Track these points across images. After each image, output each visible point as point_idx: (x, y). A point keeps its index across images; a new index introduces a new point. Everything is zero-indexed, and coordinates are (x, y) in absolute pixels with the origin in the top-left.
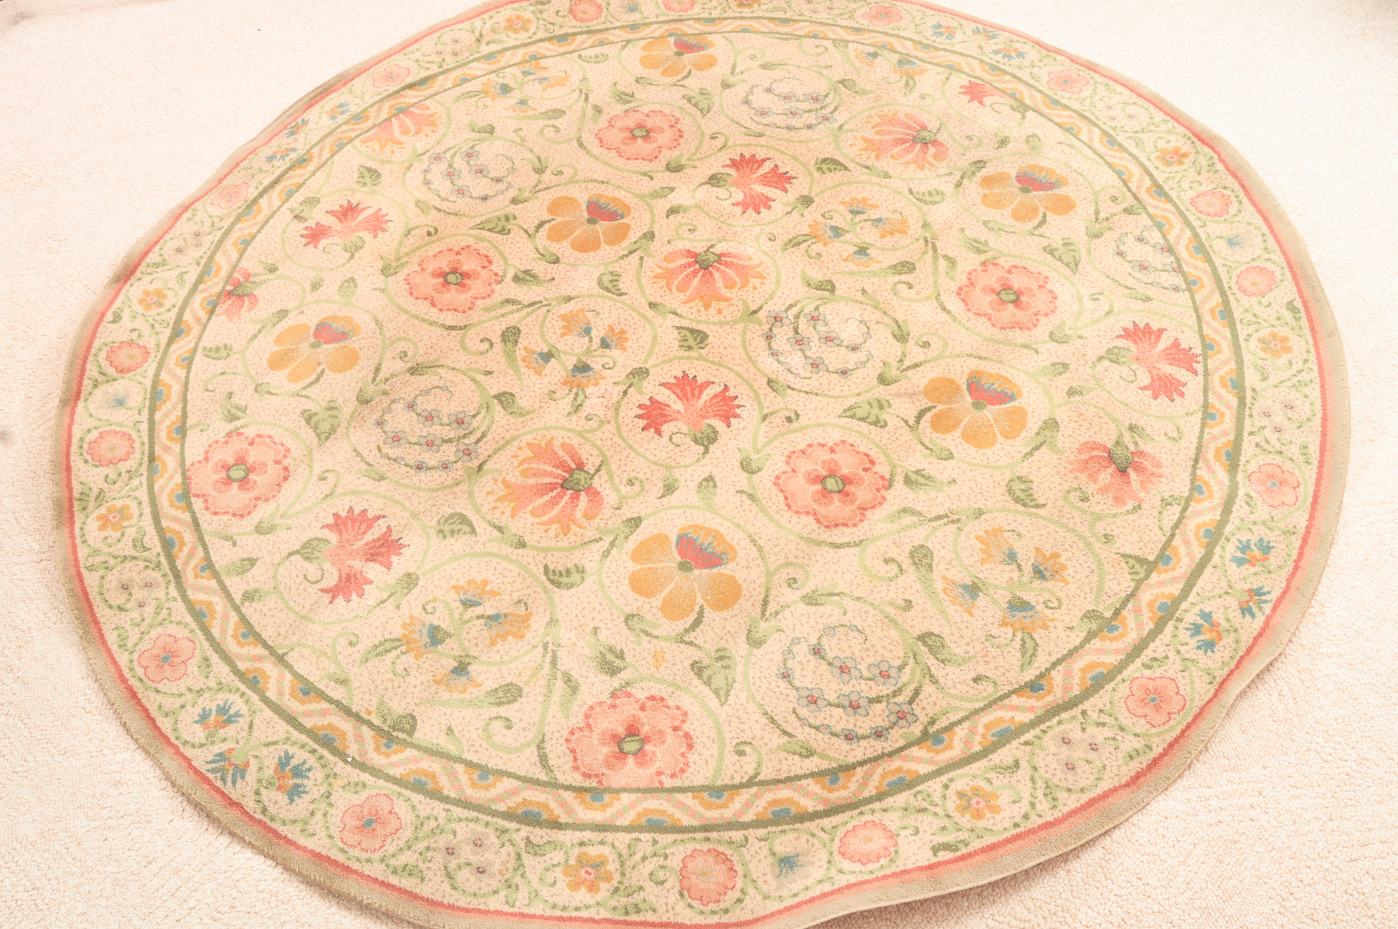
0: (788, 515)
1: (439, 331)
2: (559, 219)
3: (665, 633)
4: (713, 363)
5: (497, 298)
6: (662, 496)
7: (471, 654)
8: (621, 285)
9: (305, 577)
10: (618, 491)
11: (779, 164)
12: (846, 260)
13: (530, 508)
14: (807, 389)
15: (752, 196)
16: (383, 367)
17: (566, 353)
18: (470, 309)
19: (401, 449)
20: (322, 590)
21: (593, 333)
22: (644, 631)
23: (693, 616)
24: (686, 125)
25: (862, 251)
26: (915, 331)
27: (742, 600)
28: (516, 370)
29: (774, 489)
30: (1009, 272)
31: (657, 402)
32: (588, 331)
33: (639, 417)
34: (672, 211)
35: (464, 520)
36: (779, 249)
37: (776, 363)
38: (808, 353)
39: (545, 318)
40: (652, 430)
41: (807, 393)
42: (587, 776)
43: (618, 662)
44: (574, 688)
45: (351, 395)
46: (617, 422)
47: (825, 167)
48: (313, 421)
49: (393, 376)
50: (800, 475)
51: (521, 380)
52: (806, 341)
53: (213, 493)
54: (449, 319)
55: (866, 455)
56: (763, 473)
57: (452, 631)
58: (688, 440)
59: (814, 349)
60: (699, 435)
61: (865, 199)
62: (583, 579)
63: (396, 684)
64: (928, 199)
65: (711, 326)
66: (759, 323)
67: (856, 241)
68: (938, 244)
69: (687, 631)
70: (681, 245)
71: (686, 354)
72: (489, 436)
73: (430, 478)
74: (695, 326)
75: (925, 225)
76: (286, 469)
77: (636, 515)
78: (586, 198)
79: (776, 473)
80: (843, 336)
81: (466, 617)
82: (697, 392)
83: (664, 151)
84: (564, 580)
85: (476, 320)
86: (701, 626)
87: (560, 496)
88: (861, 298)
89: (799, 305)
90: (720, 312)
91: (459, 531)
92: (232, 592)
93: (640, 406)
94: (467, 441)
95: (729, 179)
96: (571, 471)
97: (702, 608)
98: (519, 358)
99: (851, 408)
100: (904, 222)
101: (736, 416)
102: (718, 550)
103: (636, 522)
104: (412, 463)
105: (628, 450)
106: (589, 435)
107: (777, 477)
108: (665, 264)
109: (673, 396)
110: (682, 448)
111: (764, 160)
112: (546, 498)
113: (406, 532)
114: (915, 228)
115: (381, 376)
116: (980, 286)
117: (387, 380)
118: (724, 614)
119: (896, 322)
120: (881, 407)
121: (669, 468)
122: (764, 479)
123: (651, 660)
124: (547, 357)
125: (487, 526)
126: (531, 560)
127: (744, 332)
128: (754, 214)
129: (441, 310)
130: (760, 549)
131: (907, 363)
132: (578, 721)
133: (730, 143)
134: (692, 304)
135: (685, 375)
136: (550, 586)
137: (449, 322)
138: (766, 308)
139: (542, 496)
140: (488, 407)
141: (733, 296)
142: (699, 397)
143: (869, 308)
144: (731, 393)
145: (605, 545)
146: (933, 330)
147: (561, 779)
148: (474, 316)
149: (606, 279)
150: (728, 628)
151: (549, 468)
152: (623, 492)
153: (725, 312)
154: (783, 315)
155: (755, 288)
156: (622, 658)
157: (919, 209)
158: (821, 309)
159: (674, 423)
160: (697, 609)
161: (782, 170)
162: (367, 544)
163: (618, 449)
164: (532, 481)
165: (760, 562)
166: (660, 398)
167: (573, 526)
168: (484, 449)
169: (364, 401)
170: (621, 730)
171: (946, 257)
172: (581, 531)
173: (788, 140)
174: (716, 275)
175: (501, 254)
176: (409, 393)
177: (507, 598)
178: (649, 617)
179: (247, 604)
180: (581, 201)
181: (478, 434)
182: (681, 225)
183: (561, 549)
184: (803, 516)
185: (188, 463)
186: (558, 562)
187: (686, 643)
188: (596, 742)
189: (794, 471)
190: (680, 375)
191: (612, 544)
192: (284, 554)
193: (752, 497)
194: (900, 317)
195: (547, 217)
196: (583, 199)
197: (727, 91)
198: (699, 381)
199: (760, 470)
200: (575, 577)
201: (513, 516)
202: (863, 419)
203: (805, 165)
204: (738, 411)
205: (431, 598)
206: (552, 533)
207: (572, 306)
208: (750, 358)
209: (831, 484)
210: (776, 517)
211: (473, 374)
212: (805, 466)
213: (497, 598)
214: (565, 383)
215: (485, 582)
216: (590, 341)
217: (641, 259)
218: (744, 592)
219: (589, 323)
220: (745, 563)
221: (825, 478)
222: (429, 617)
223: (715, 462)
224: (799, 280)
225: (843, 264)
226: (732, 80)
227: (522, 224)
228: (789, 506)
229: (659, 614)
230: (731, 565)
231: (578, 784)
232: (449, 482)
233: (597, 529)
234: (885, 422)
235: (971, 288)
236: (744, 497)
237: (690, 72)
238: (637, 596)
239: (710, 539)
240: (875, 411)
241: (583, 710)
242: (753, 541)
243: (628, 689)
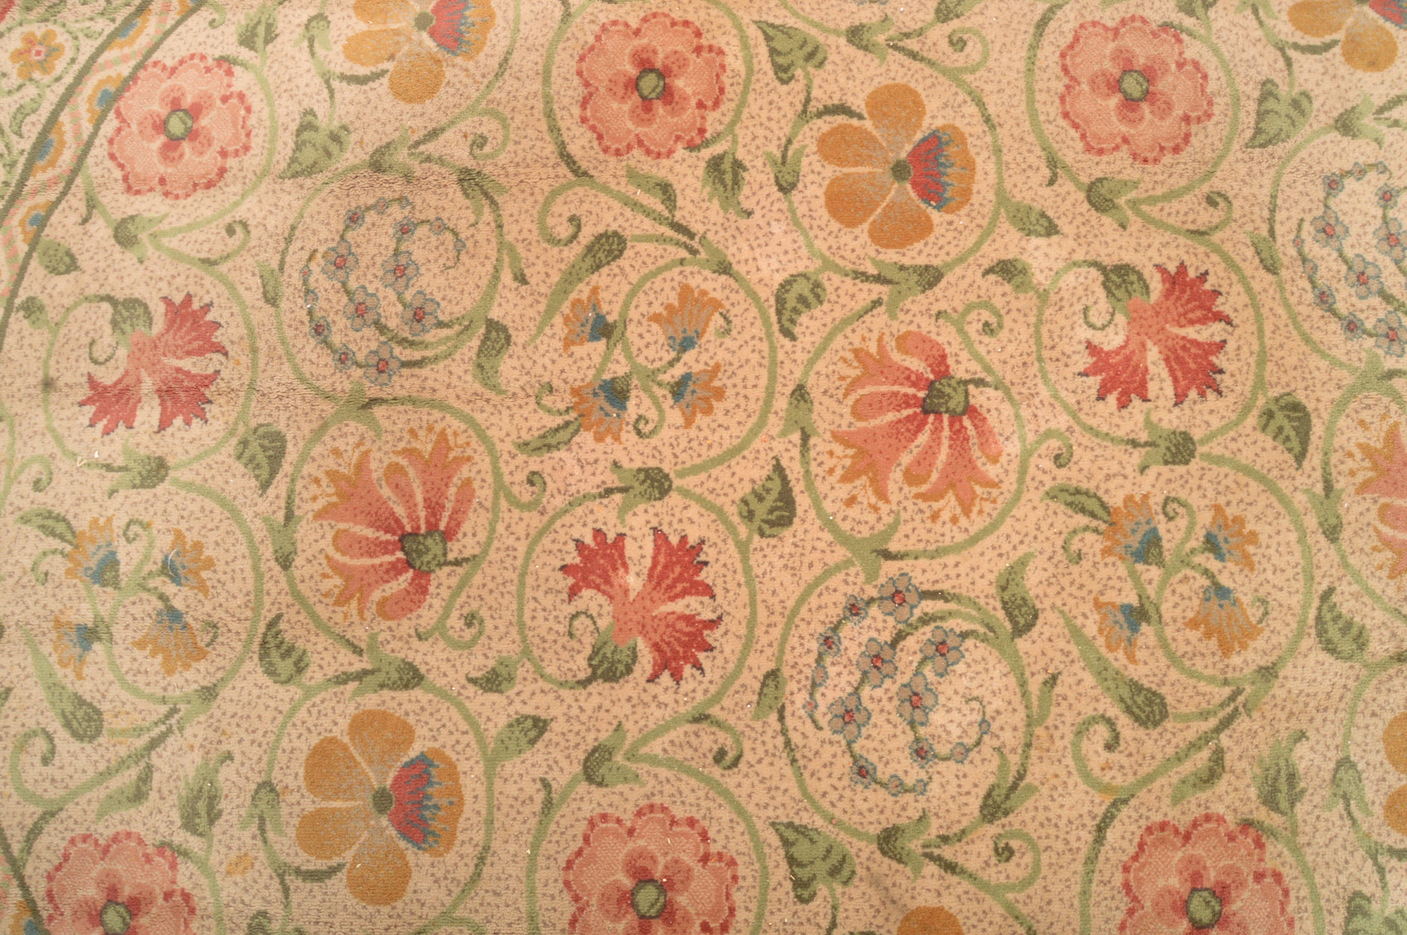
0: (555, 873)
1: (550, 149)
2: (868, 124)
3: (277, 847)
4: (747, 570)
5: (660, 170)
6: (473, 681)
7: (113, 630)
8: (804, 319)
9: (92, 343)
10: (446, 615)
11: (1231, 346)
12: (1098, 605)
13: (342, 526)
14: (796, 738)
15: (1128, 359)
16: (442, 138)
17: (626, 350)
18: (618, 153)
19: (327, 285)
20: (90, 377)
21: (689, 356)
22: (262, 820)
23: (320, 864)
24: (1205, 139)
25: (1137, 615)
26: (1024, 816)
27: (386, 909)
28: (550, 312)
29: (582, 827)
30: (1259, 877)
31: (621, 551)
32: (686, 344)
33: (580, 545)
34: (1007, 270)
35: (275, 460)
36: (1049, 484)
37: (811, 659)
38: (866, 692)
39: (667, 267)
40: (571, 581)
41: (788, 743)
42: (50, 896)
43: (202, 822)
44: (138, 796)
45: (373, 141)
46: (552, 520)
47: (1280, 419)
48: (306, 135)
49: (441, 161)
50: (631, 845)
51: (540, 330)
52: (886, 669)
53: (134, 127)
54: (580, 143)
55: (732, 910)
56: (598, 793)
57: (123, 584)
58: (588, 641)
59: (879, 692)
60: (608, 651)
61: (1253, 538)
62: (288, 681)
63: (25, 580)
64: (1333, 632)
65: (812, 514)
66: (871, 576)
67: (1151, 591)
68: (1242, 724)
69: (298, 872)
70: (946, 336)
71: (736, 519)
72: (425, 372)
73: (314, 357)
74: (797, 488)
75: (1268, 673)
76: (222, 171)
77: (423, 669)
78: (939, 122)
79: (610, 811)
80: (937, 717)
81: (151, 584)
82: (679, 587)
83: (1124, 152)
84: (275, 656)
85: (603, 177)
86: (316, 886)
87: (385, 548)
88: (1035, 686)
89: (952, 606)
90: (851, 501)
91: (258, 466)
92: (25, 283)
93: (598, 533)
94: (397, 350)
95: (1138, 297)
96: (432, 528)
97: (339, 867)
98: (573, 296)
99: (801, 830)
100: (1251, 632)
101: (677, 676)
102: (436, 825)
103: (411, 677)
104: (318, 314)
105: (515, 576)
106: (504, 504)
107: (604, 817)
108: (891, 344)
109: (648, 562)
110: (574, 644)
111: (1220, 317)
112: (370, 533)
113: (222, 400)
114: (1246, 661)
115: (429, 148)
116: (1189, 850)
117: (428, 159)
118: (352, 901)
119: (1021, 776)
120: (834, 872)
121: (526, 652)
122: (591, 800)
123: (233, 855)
124: (603, 329)
125: (284, 495)
126: (274, 591)
127: (838, 568)
128: (1093, 393)
129: (584, 120)
130: (476, 876)
131: (947, 852)
132: (104, 831)
133: (1216, 237)
134: (838, 449)
135: (698, 548)
136: (256, 647)
137: (574, 149)
138: (905, 565)
139: (371, 525)
140: (467, 328)
141: (894, 498)
142: (672, 599)
143: (1022, 713)
144: (711, 636)
145: (358, 665)
146: (1043, 844)
147: (28, 871)
148: (610, 170)
149: (802, 288)
150: (337, 921)
151: (419, 498)
152: (449, 623)
153: (854, 512)
154: (911, 598)
155: (935, 517)
156: (211, 822)
157: (1300, 634)
158: (969, 643)
159: (601, 599)
160: (335, 861)
161: (1219, 360)
162: (178, 370)
163: (509, 562)
164: (386, 492)
165: (456, 891)
166: (631, 549)
167: (354, 603)
168: (403, 384)
169: (377, 165)
170: (127, 891)
171: (1218, 757)
172: (356, 618)
173: (1293, 317)
174: (923, 438)
175: (743, 103)
176: (428, 203)
177: (208, 608)
178: (284, 810)
179: (21, 313)
180: (926, 122)
181: (417, 355)
182: (987, 305)
183: (314, 616)
184: (567, 897)
185: (157, 56)
186: (294, 630)
187: (282, 882)
188: (94, 874)
189: (631, 832)
190: (692, 540)
191: (361, 675)
192: (103, 292)
193: (548, 805)
194: (1036, 772)
195: (858, 104)
196: (934, 118)
197: (1335, 135)
198: (702, 576)
199: (600, 784)
200: (285, 667)
201: (319, 515)
202: (792, 861)
203: (1260, 384)
204: (688, 670)
205: (146, 520)
206: (327, 585)
207: (713, 285)
208: (795, 611)
209: (647, 896)
210: (541, 861)
211: (506, 259)
212: (650, 841)
213: (200, 596)
214: (575, 392)
215: (210, 564)
216: (671, 364)
217: (877, 303)
218: (399, 904)
219: (699, 335)
220: (440, 874)
221: (652, 881)
222: (123, 541)
223: (575, 711)
224: (1004, 564)
225: (1087, 607)
226: (1367, 121)
227: (817, 82)
228: (569, 865)
229: (296, 821)
230: (426, 858)
231: (34, 894)
232: (325, 384)
233: (373, 637)
234: (812, 897)
235: (1178, 841)
236: (540, 797)
237: (1327, 47)
238: (301, 772)
239: (444, 802)
240: (822, 868)
241: (120, 828)
242: (482, 859)
243: (179, 860)
